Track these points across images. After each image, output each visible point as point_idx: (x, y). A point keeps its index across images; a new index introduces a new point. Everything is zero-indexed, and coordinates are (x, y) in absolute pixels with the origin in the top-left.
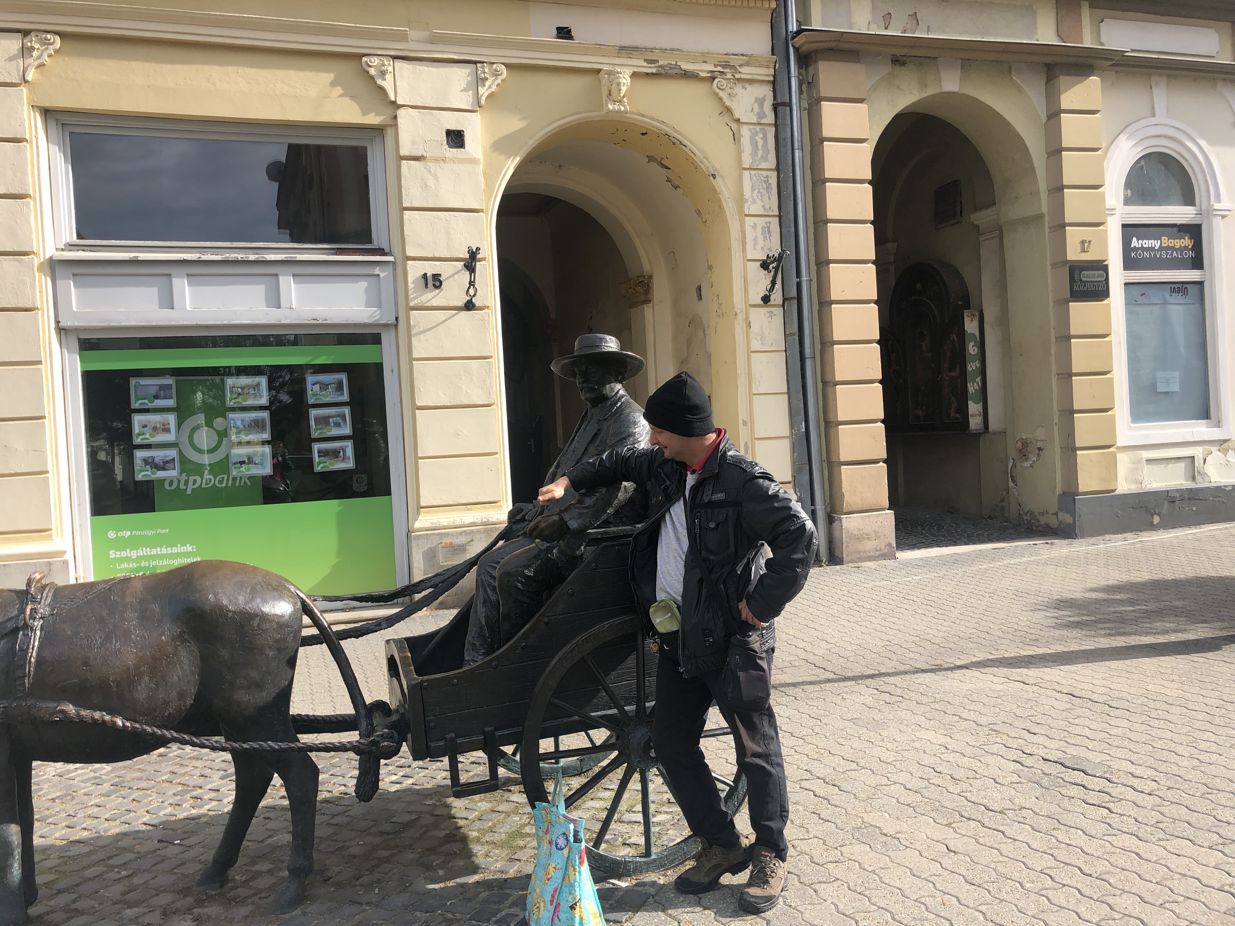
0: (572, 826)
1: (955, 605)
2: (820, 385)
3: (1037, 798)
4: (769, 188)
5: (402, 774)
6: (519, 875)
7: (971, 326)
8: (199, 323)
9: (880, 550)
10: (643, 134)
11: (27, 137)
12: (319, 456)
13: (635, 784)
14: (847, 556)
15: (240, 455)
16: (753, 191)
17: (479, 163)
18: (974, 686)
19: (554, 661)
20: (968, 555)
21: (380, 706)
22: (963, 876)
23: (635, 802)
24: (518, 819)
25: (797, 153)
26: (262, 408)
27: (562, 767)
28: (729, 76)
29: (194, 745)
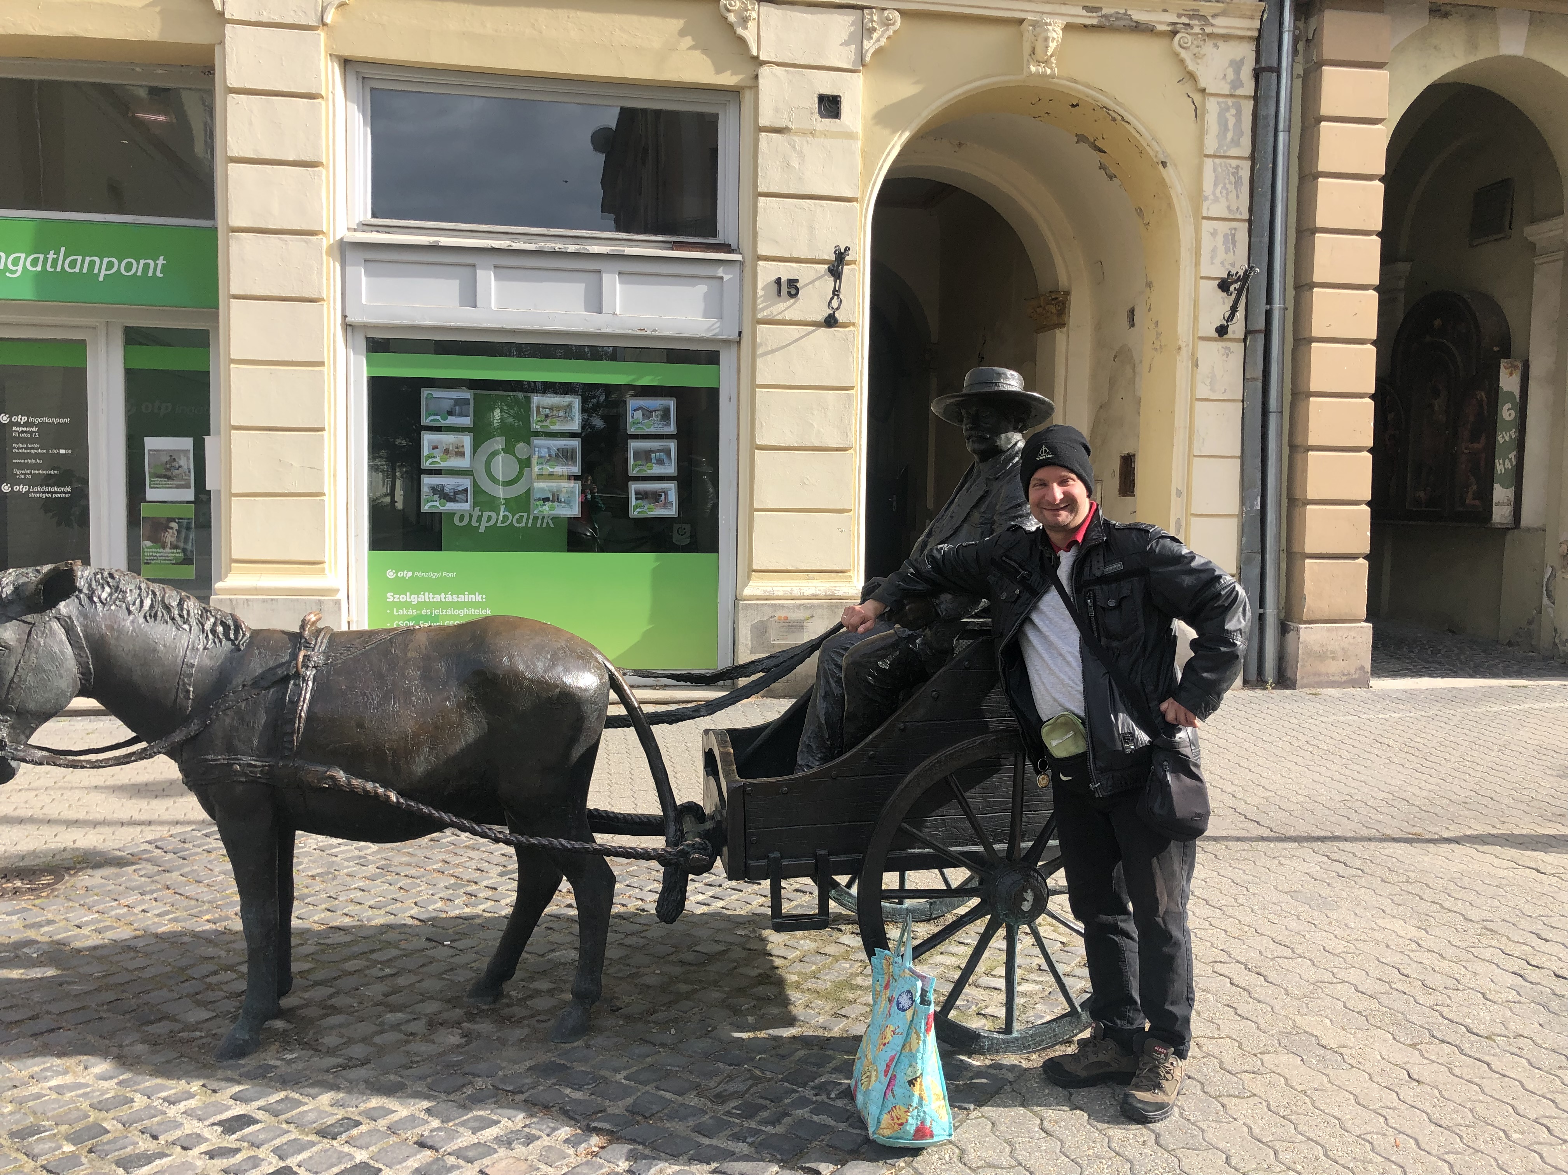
0: (919, 984)
1: (1448, 756)
2: (1286, 450)
3: (1540, 1025)
4: (1238, 183)
5: (711, 894)
6: (845, 1035)
7: (1509, 382)
8: (504, 326)
9: (1349, 674)
10: (1073, 106)
11: (323, 93)
12: (636, 499)
13: (998, 942)
14: (1303, 678)
15: (542, 490)
16: (1216, 185)
17: (857, 139)
18: (1465, 867)
19: (909, 778)
20: (1474, 690)
21: (692, 809)
22: (1427, 1114)
23: (995, 964)
24: (848, 966)
25: (1281, 137)
26: (573, 435)
27: (907, 909)
28: (1197, 30)
29: (474, 833)
